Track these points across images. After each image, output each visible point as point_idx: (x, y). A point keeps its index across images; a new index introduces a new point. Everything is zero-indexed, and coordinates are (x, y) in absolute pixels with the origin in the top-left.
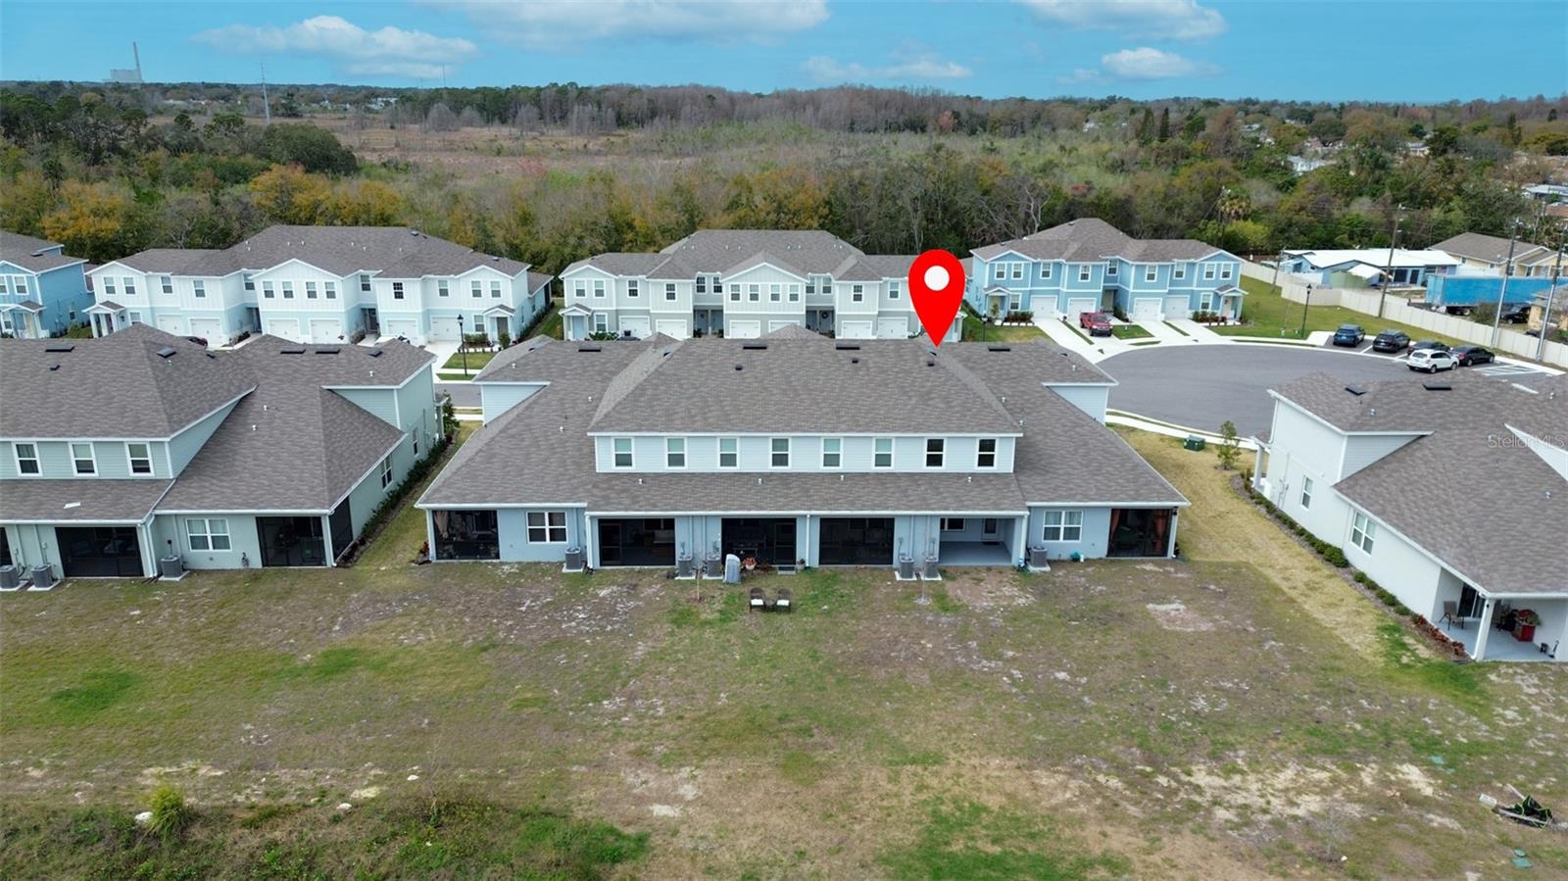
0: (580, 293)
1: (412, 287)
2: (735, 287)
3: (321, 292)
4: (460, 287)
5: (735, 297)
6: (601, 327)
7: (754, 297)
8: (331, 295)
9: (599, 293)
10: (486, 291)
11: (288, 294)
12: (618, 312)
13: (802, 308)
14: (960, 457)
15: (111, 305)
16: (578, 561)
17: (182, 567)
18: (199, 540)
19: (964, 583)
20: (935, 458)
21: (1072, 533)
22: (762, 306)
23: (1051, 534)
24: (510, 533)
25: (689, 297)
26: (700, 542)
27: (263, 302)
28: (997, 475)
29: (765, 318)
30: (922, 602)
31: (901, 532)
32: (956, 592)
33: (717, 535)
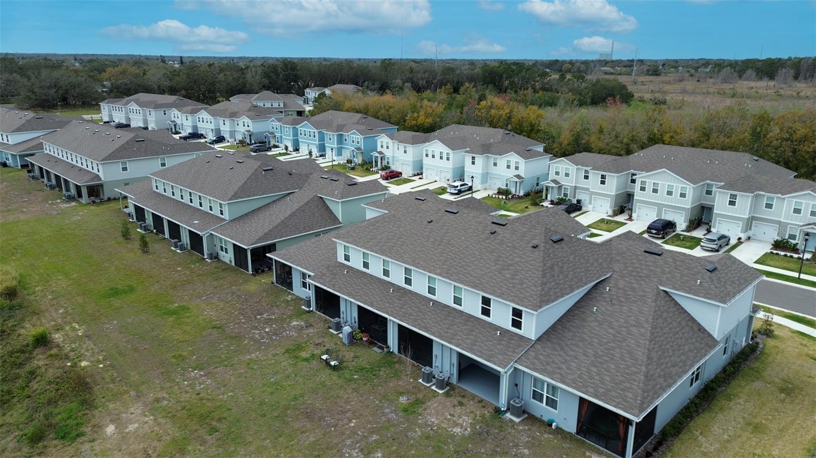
0: (557, 173)
1: (479, 160)
2: (643, 183)
3: (445, 157)
4: (502, 161)
5: (643, 189)
6: (566, 195)
7: (655, 191)
8: (448, 159)
9: (567, 175)
10: (513, 166)
11: (433, 156)
12: (576, 188)
13: (688, 203)
14: (501, 316)
15: (380, 153)
16: (308, 304)
17: (215, 257)
18: (222, 247)
19: (449, 402)
20: (486, 312)
21: (552, 403)
22: (661, 198)
23: (537, 396)
24: (296, 280)
25: (614, 184)
26: (349, 314)
27: (425, 159)
28: (522, 337)
29: (660, 206)
30: (403, 400)
31: (436, 351)
32: (433, 404)
33: (355, 314)
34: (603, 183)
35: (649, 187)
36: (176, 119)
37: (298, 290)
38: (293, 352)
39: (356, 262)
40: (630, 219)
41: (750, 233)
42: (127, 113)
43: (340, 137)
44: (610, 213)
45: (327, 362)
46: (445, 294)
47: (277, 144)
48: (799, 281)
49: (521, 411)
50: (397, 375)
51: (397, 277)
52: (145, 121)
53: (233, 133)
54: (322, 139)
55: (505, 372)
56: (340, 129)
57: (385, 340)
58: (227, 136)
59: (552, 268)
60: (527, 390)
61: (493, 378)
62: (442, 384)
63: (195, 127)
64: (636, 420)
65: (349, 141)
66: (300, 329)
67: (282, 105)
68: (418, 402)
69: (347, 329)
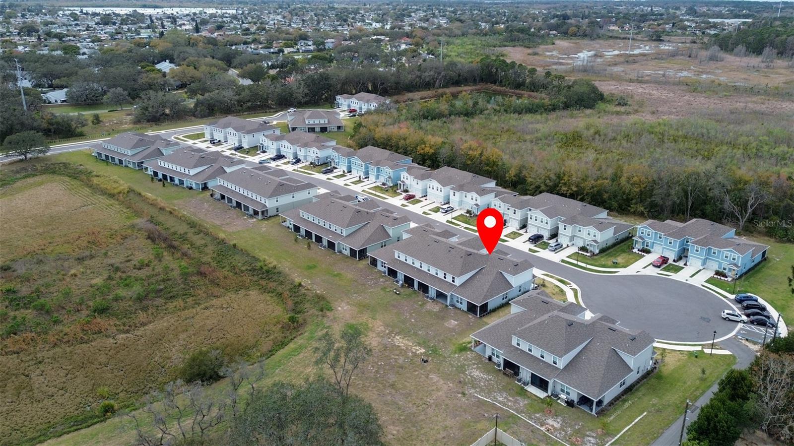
1: (457, 194)
2: (531, 215)
3: (439, 190)
4: (469, 195)
5: (531, 218)
7: (536, 220)
10: (474, 199)
11: (433, 188)
13: (549, 227)
14: (449, 279)
15: (403, 182)
16: (385, 273)
17: (340, 252)
18: (343, 249)
19: (433, 304)
20: (445, 278)
21: (461, 303)
22: (538, 223)
23: (457, 301)
24: (379, 264)
25: (519, 214)
26: (401, 277)
27: (429, 190)
28: (455, 285)
29: (538, 227)
30: (420, 303)
31: (430, 289)
32: (428, 304)
33: (403, 277)
34: (515, 213)
35: (534, 218)
36: (263, 143)
37: (379, 267)
38: (384, 289)
39: (402, 259)
40: (526, 232)
41: (573, 242)
42: (225, 133)
43: (378, 168)
44: (518, 228)
45: (396, 293)
46: (433, 271)
47: (336, 166)
48: (576, 265)
49: (453, 306)
50: (418, 296)
51: (417, 265)
52: (240, 141)
53: (305, 157)
54: (367, 168)
55: (449, 295)
56: (378, 164)
57: (413, 286)
58: (302, 158)
59: (465, 264)
60: (455, 300)
61: (445, 297)
62: (431, 299)
63: (279, 150)
64: (479, 305)
65: (384, 172)
66: (384, 282)
67: (326, 122)
68: (424, 304)
69: (401, 282)
